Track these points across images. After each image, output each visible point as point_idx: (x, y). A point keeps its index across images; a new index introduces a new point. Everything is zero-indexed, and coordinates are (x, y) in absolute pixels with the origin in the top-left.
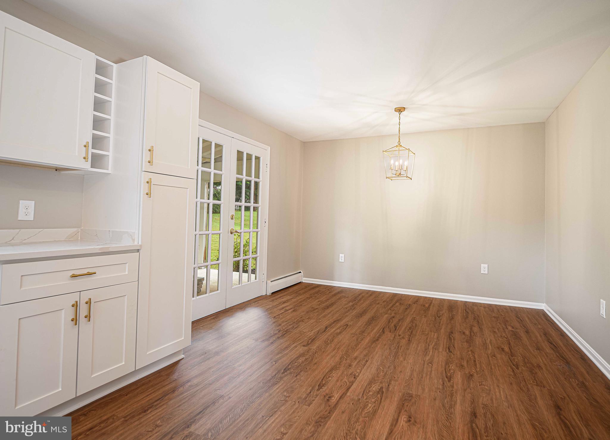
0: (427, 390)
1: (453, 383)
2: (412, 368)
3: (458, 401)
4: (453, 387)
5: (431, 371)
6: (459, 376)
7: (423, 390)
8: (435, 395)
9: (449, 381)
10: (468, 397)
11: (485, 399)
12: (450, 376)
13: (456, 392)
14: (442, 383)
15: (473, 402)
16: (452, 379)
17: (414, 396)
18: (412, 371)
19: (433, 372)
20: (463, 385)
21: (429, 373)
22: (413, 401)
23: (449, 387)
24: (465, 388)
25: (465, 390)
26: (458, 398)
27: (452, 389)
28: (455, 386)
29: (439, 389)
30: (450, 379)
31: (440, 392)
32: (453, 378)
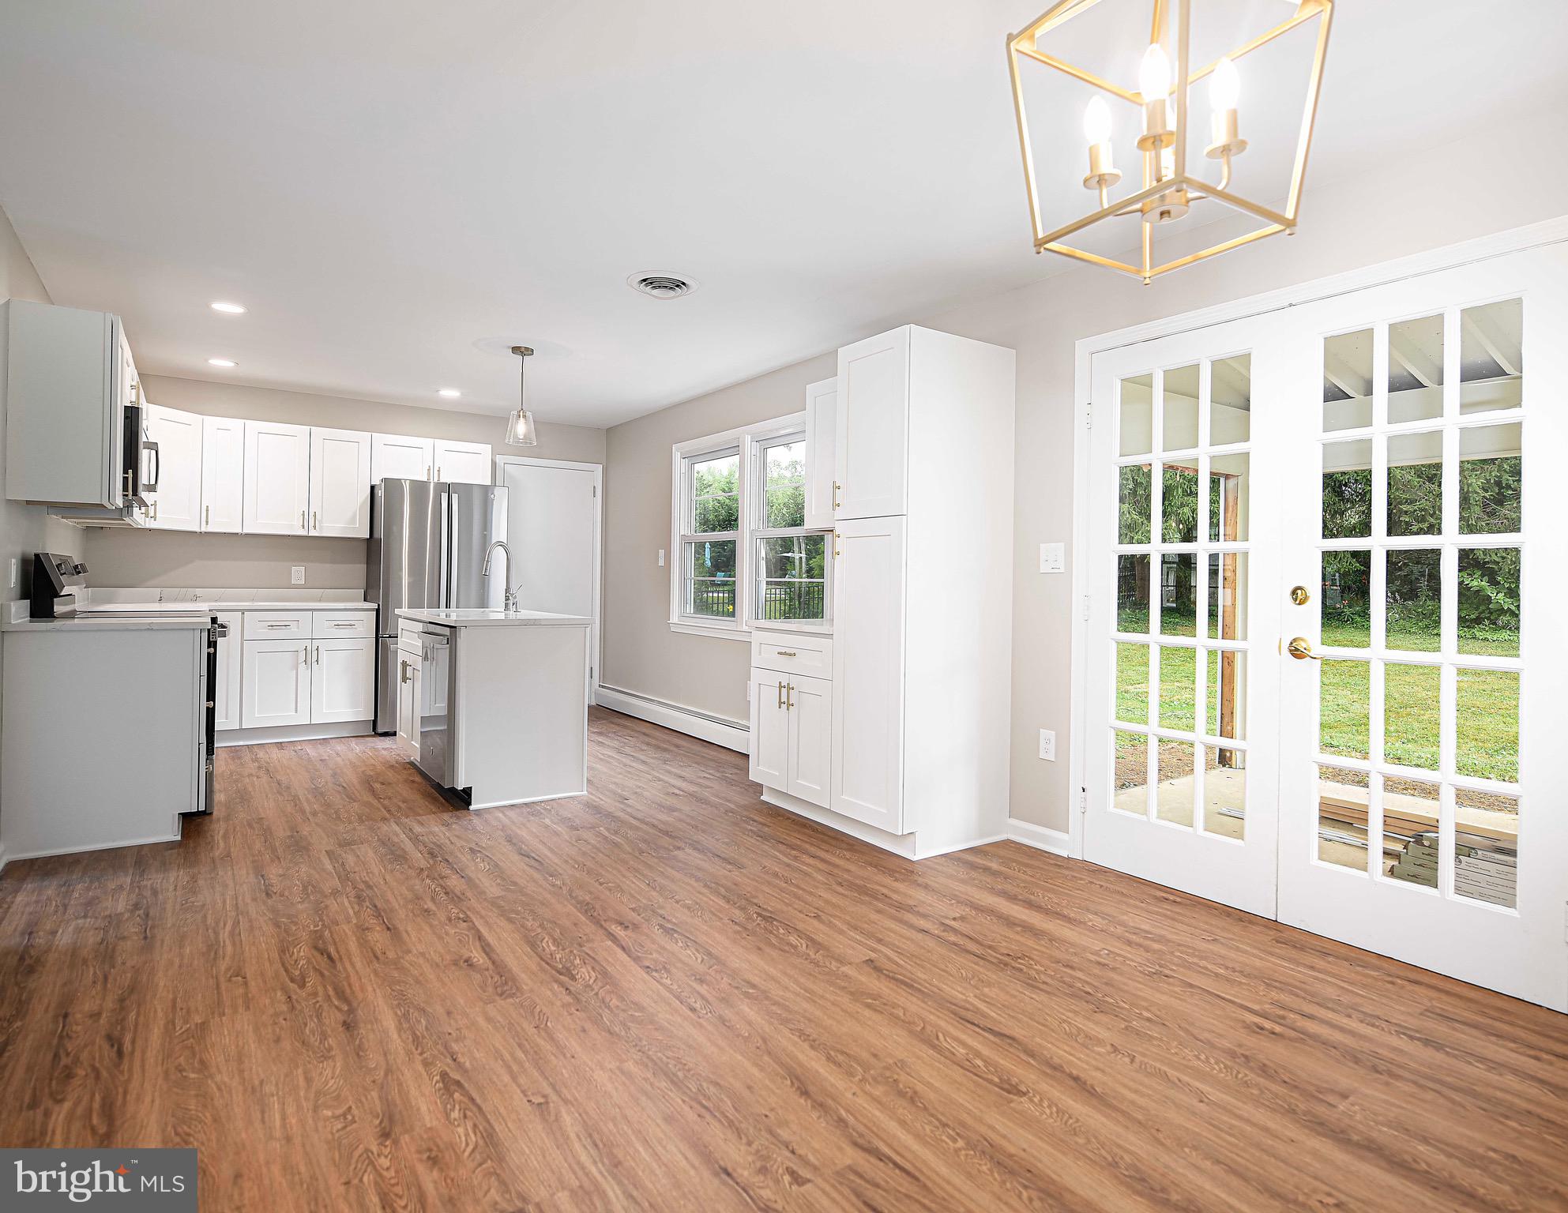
0: (481, 1021)
1: (431, 1077)
2: (573, 1057)
3: (395, 1036)
4: (426, 1064)
5: (514, 1078)
6: (424, 1108)
7: (489, 1019)
8: (456, 1022)
9: (444, 1076)
10: (374, 1059)
11: (328, 1072)
12: (451, 1095)
13: (409, 1053)
14: (461, 1059)
15: (359, 1052)
16: (441, 1085)
17: (497, 998)
18: (561, 1049)
19: (507, 1078)
20: (400, 1085)
21: (515, 1068)
22: (490, 989)
23: (434, 1057)
24: (390, 1077)
25: (388, 1071)
26: (399, 1041)
27: (425, 1055)
28: (421, 1068)
29: (457, 1041)
30: (449, 1085)
31: (450, 1034)
32: (440, 1090)
